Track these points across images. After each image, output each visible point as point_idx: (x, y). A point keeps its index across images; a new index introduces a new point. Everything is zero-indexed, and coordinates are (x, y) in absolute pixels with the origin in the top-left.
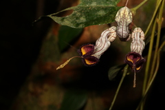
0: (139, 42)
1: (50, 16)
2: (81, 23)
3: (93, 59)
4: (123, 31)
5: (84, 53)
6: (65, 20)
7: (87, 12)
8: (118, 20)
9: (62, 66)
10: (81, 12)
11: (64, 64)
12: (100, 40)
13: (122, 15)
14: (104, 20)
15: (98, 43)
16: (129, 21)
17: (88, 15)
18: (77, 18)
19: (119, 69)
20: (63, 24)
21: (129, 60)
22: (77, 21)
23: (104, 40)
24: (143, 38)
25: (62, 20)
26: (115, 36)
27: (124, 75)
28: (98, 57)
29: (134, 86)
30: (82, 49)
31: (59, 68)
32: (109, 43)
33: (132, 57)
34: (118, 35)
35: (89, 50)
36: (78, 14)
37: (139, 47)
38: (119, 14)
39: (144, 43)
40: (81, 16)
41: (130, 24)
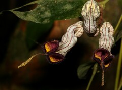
0: (107, 38)
2: (46, 18)
3: (58, 56)
4: (90, 26)
5: (48, 50)
6: (28, 15)
7: (53, 6)
8: (84, 14)
9: (23, 64)
10: (46, 6)
12: (66, 35)
13: (88, 8)
14: (71, 15)
15: (64, 39)
16: (97, 15)
17: (54, 9)
18: (42, 13)
19: (89, 67)
20: (26, 19)
22: (42, 16)
23: (70, 36)
25: (26, 15)
26: (82, 31)
27: (94, 73)
28: (64, 54)
29: (103, 85)
30: (46, 46)
31: (20, 66)
32: (76, 39)
33: (100, 53)
34: (85, 30)
35: (54, 46)
36: (43, 8)
37: (108, 43)
38: (86, 8)
40: (46, 10)
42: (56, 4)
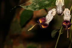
1: (20, 5)
2: (37, 8)
5: (41, 22)
6: (28, 7)
7: (39, 3)
8: (57, 4)
10: (36, 2)
11: (32, 28)
12: (48, 15)
13: (59, 1)
14: (49, 6)
15: (47, 17)
16: (63, 4)
17: (40, 4)
18: (35, 6)
20: (27, 9)
21: (64, 24)
22: (35, 7)
23: (50, 15)
24: (69, 13)
26: (55, 13)
28: (48, 24)
29: (68, 37)
30: (40, 20)
31: (29, 30)
32: (53, 17)
35: (43, 20)
36: (35, 4)
38: (58, 1)
39: (70, 16)
40: (36, 4)
41: (63, 6)
42: (41, 1)
